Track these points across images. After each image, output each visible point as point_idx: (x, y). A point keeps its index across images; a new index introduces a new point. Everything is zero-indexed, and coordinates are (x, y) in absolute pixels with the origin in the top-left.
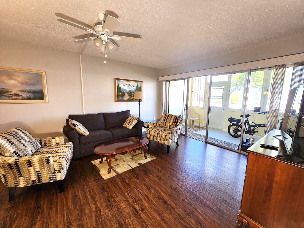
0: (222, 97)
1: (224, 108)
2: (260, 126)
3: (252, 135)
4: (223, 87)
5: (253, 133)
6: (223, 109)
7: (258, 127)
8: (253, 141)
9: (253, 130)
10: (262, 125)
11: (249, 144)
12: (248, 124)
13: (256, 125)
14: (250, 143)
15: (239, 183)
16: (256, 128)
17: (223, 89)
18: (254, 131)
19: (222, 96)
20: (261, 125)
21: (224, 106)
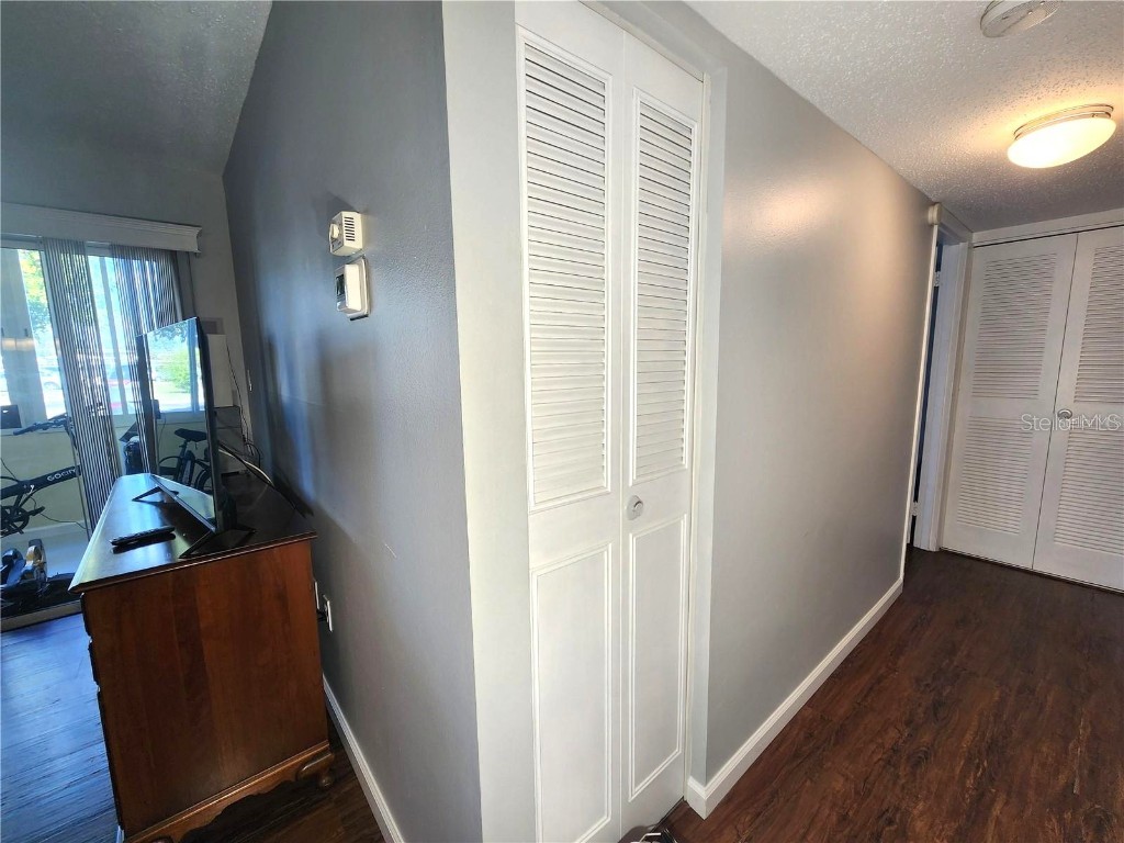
2: (42, 483)
3: (20, 530)
5: (18, 524)
7: (36, 488)
8: (38, 553)
9: (17, 507)
10: (53, 474)
11: (27, 572)
13: (21, 484)
14: (29, 564)
15: (53, 752)
16: (25, 496)
18: (23, 511)
20: (46, 477)
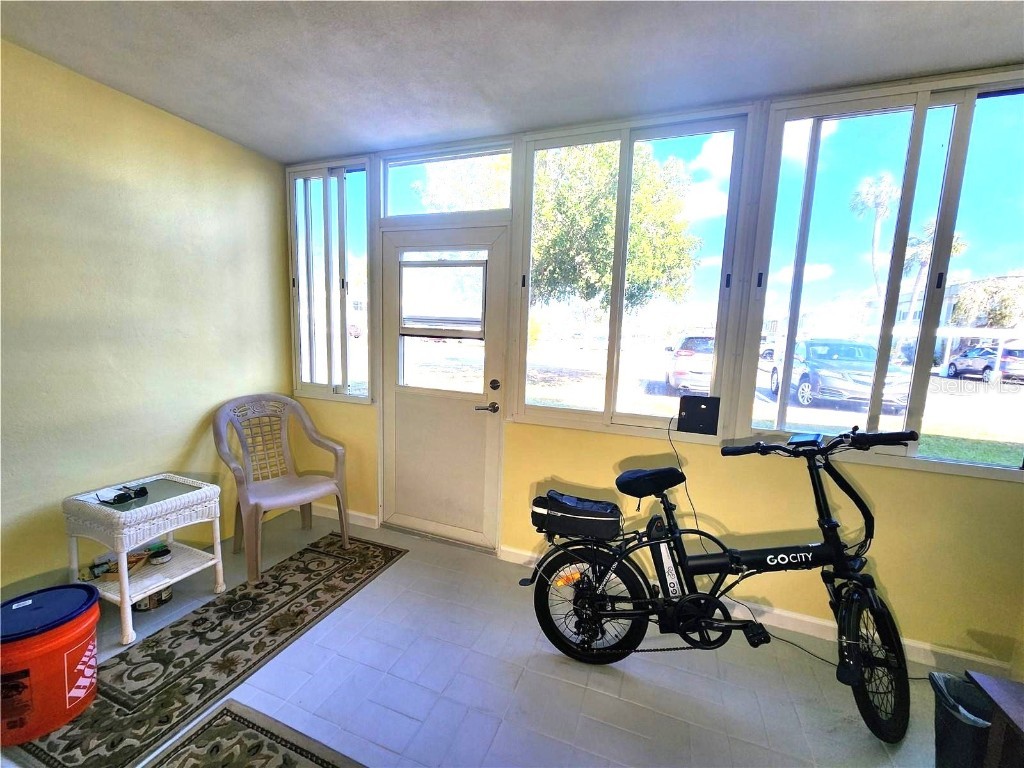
0: (478, 328)
1: (500, 405)
4: (483, 255)
6: (494, 408)
7: (748, 572)
12: (677, 548)
13: (728, 553)
17: (480, 270)
19: (478, 315)
21: (495, 385)
